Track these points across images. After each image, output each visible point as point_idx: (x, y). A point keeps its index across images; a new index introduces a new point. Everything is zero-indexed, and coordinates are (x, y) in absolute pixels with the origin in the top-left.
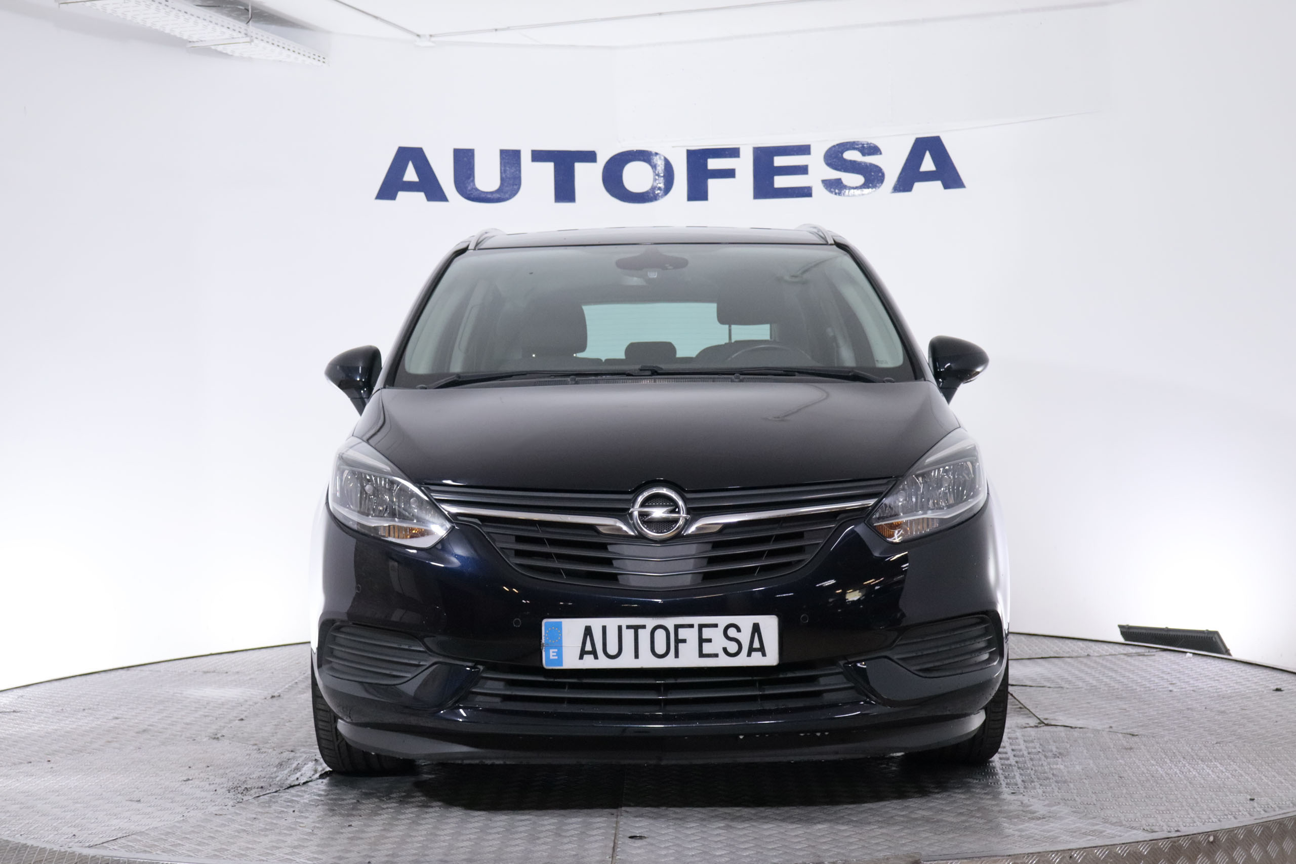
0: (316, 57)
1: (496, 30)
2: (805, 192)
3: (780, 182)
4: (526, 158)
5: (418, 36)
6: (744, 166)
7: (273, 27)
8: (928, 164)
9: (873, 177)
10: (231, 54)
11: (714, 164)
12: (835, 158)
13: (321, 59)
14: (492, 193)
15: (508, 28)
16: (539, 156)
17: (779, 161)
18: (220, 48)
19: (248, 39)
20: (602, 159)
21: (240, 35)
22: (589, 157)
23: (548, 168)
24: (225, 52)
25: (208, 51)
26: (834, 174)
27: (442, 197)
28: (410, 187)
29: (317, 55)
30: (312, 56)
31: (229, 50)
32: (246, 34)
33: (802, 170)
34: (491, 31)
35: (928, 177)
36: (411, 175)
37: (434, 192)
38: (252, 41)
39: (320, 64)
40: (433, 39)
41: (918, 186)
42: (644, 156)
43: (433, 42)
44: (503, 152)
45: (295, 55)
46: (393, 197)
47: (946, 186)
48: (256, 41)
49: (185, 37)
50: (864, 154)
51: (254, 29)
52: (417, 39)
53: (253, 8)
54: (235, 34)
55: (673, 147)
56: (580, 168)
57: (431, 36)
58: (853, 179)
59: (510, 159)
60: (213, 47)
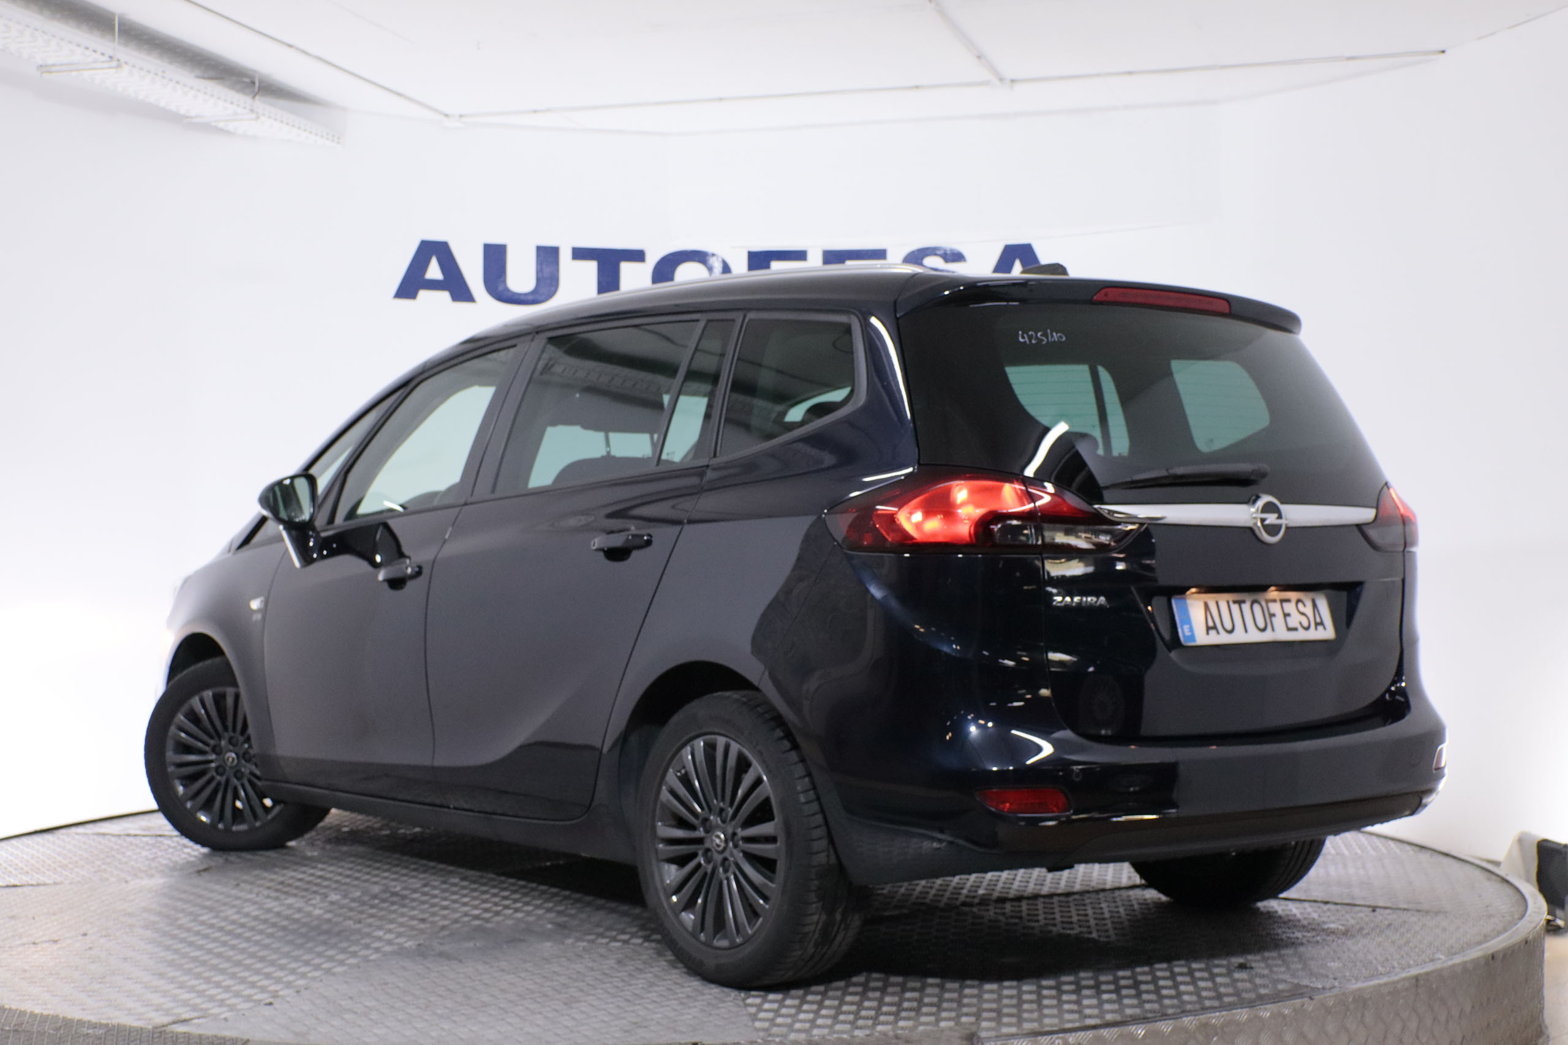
0: (330, 136)
1: (534, 109)
4: (565, 256)
5: (447, 115)
7: (282, 102)
8: (1018, 272)
10: (234, 132)
11: (777, 267)
12: (914, 263)
13: (335, 139)
14: (526, 294)
15: (549, 110)
16: (580, 254)
18: (221, 125)
19: (254, 116)
20: (652, 259)
21: (245, 111)
22: (637, 256)
23: (591, 268)
24: (227, 129)
25: (208, 128)
27: (469, 297)
28: (433, 285)
29: (331, 134)
30: (326, 136)
31: (231, 127)
32: (251, 110)
34: (528, 112)
36: (434, 271)
37: (460, 291)
38: (258, 118)
39: (334, 144)
40: (463, 120)
42: (700, 257)
43: (463, 122)
44: (540, 249)
45: (306, 134)
48: (262, 118)
50: (946, 261)
51: (261, 104)
53: (261, 82)
54: (240, 110)
55: (732, 247)
56: (627, 268)
57: (461, 116)
59: (548, 256)
60: (214, 124)
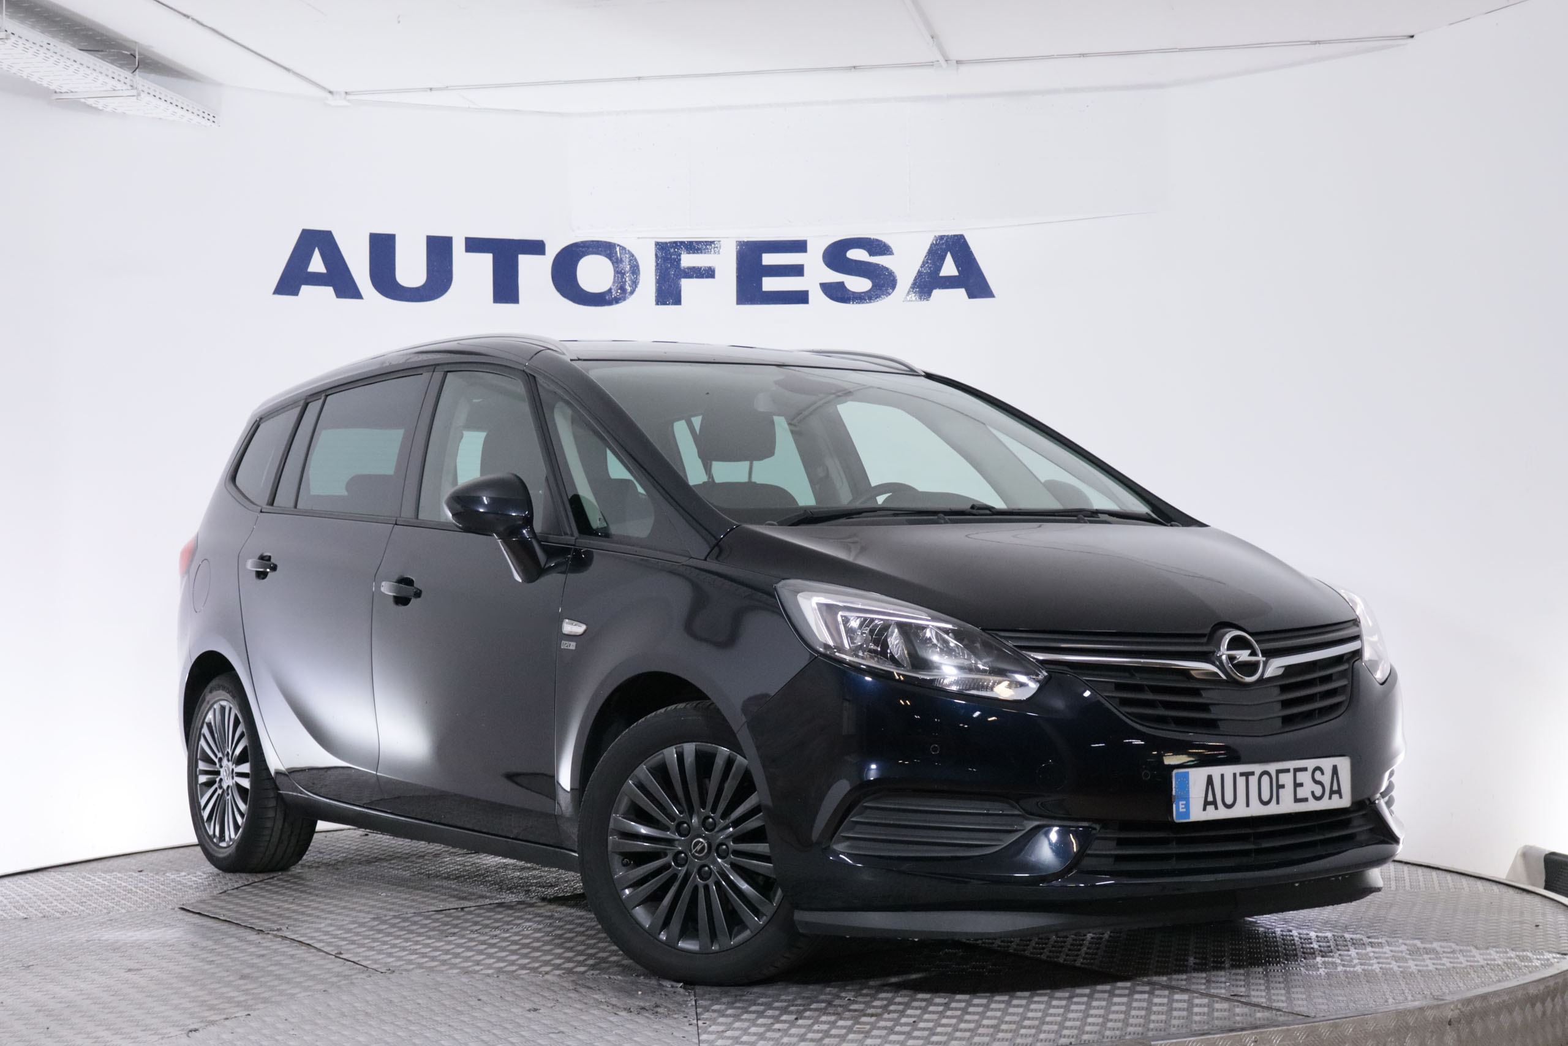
0: (205, 115)
1: (431, 89)
4: (458, 247)
5: (331, 92)
6: (726, 264)
8: (949, 268)
9: (882, 283)
10: (101, 108)
11: (688, 260)
12: (836, 256)
13: (211, 117)
15: (447, 88)
16: (474, 245)
17: (769, 259)
18: (90, 102)
19: (134, 92)
20: (552, 251)
21: (125, 87)
22: (536, 247)
23: (486, 262)
24: (94, 105)
25: (77, 105)
26: (835, 277)
27: (356, 294)
28: (316, 280)
29: (207, 113)
30: (202, 115)
32: (132, 86)
33: (797, 271)
34: (425, 90)
35: (950, 283)
36: (317, 265)
37: (346, 288)
38: (137, 94)
39: (210, 123)
40: (349, 97)
42: (605, 249)
43: (349, 101)
45: (183, 112)
46: (295, 292)
47: (971, 295)
48: (143, 95)
49: (53, 87)
50: (871, 254)
51: (139, 79)
52: (329, 95)
53: (140, 54)
54: (119, 85)
55: (639, 238)
56: (525, 261)
57: (346, 93)
58: (858, 284)
60: (83, 100)
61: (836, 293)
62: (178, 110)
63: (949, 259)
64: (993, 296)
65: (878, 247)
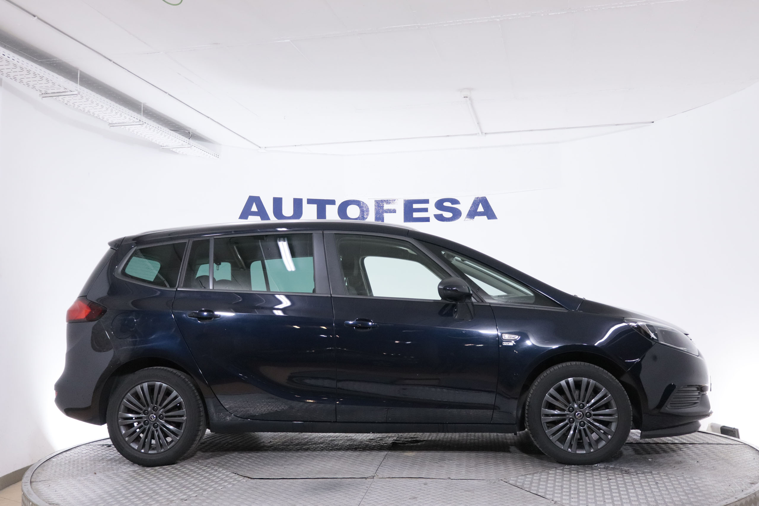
0: (215, 155)
1: (295, 146)
2: (427, 220)
3: (416, 215)
4: (305, 202)
5: (260, 147)
6: (400, 208)
8: (481, 209)
9: (457, 214)
11: (386, 207)
12: (439, 205)
13: (217, 156)
15: (300, 145)
16: (310, 201)
17: (415, 206)
19: (189, 146)
20: (338, 203)
21: (186, 144)
22: (332, 202)
23: (315, 207)
26: (439, 212)
27: (268, 218)
28: (254, 214)
32: (189, 144)
33: (426, 210)
34: (293, 146)
35: (481, 214)
36: (254, 208)
37: (264, 216)
38: (191, 147)
39: (217, 158)
40: (266, 149)
41: (476, 217)
42: (357, 203)
45: (207, 154)
46: (246, 218)
47: (489, 218)
48: (193, 147)
49: (161, 144)
50: (452, 204)
51: (191, 141)
53: (192, 133)
54: (184, 143)
55: (369, 199)
56: (328, 207)
57: (265, 147)
61: (440, 218)
62: (205, 153)
63: (480, 205)
64: (497, 219)
65: (455, 201)
